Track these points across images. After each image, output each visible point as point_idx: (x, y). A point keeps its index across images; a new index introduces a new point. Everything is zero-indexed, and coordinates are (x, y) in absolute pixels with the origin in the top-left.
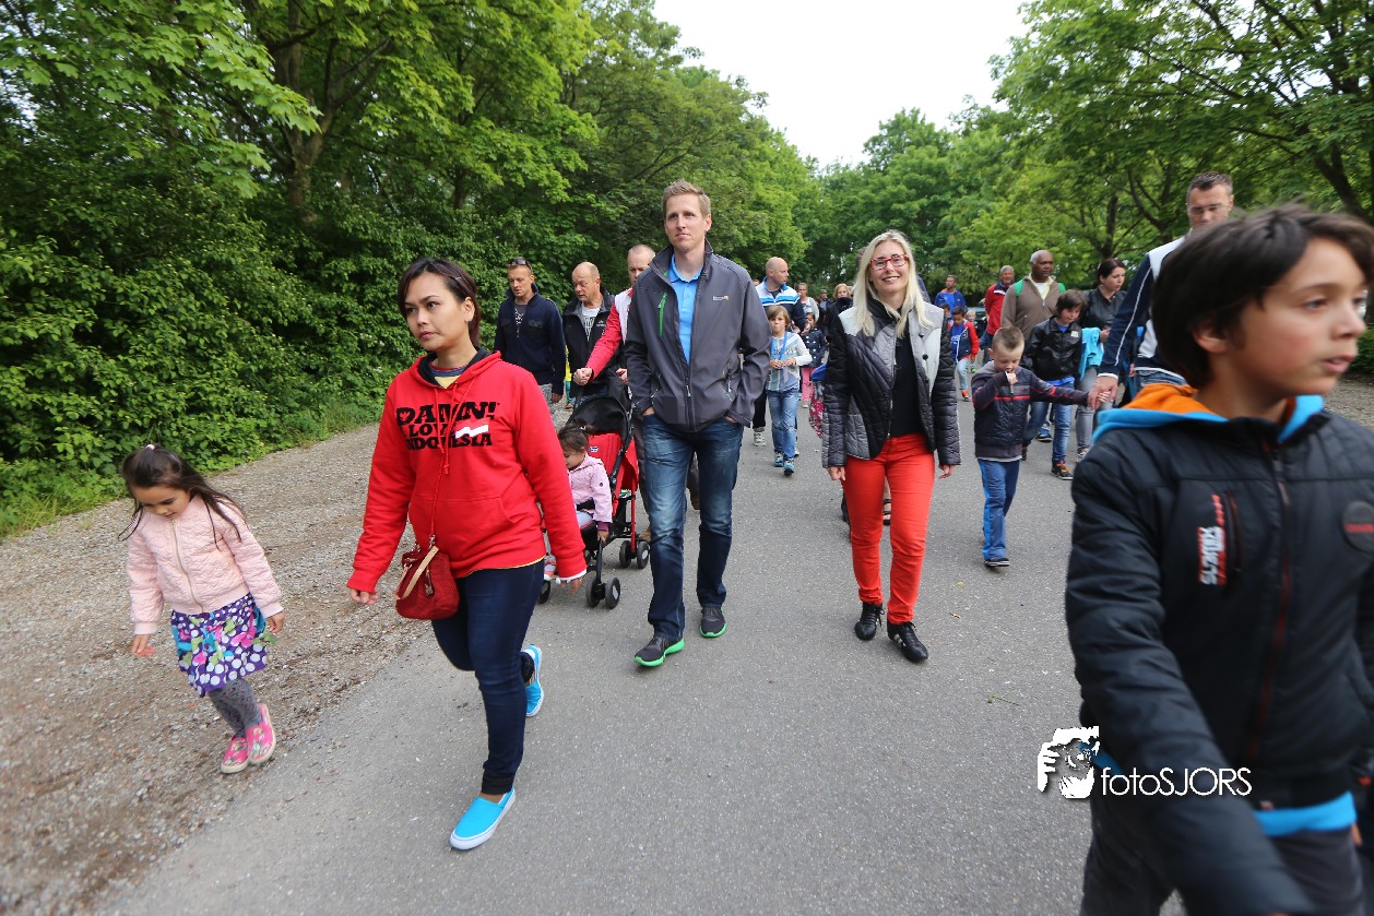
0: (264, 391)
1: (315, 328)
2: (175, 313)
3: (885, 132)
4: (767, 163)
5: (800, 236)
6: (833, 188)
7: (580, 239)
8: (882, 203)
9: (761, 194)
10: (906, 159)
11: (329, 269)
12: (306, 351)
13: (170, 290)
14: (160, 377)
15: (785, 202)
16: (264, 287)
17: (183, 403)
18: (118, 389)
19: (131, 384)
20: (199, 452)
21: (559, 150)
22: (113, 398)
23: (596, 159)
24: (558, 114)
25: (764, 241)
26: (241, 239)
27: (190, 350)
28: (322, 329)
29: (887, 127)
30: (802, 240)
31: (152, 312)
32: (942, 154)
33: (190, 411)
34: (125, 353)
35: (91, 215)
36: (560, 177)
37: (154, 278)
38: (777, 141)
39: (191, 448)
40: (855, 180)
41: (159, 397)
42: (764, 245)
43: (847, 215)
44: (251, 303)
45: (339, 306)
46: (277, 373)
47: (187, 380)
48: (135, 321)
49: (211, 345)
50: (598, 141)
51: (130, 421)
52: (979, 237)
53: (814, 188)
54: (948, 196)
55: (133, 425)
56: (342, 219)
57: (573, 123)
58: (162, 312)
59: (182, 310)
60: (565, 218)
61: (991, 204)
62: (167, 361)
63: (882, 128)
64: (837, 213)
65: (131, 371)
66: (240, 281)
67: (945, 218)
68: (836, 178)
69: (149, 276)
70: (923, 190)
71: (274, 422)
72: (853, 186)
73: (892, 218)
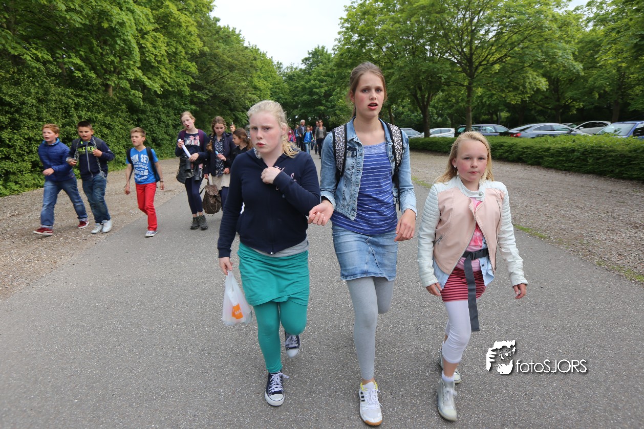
3: (311, 56)
6: (289, 79)
8: (309, 88)
9: (256, 84)
15: (266, 88)
21: (185, 76)
29: (311, 53)
38: (263, 57)
40: (299, 76)
43: (294, 92)
50: (197, 73)
53: (280, 79)
57: (190, 67)
63: (309, 54)
64: (291, 91)
68: (291, 74)
72: (298, 78)
73: (314, 95)
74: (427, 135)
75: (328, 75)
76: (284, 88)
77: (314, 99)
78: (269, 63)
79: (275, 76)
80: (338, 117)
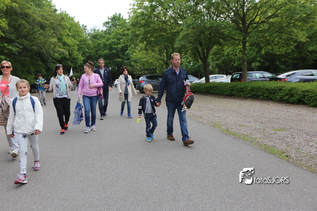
3: (110, 20)
5: (81, 56)
6: (93, 38)
8: (109, 45)
9: (66, 41)
10: (117, 31)
15: (74, 44)
25: (67, 57)
30: (82, 57)
38: (72, 20)
40: (101, 35)
42: (68, 58)
43: (98, 48)
53: (86, 38)
64: (95, 47)
67: (127, 52)
68: (94, 34)
72: (100, 38)
73: (113, 50)
74: (207, 80)
75: (124, 35)
76: (89, 45)
77: (113, 53)
78: (77, 25)
79: (81, 35)
80: (132, 67)
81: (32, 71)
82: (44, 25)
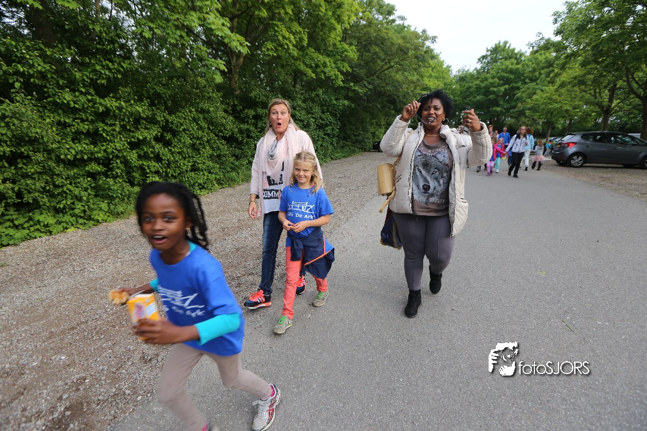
0: (218, 164)
1: (238, 139)
2: (188, 130)
3: (489, 53)
4: (430, 69)
6: (461, 80)
7: (346, 103)
8: (485, 87)
10: (499, 66)
11: (244, 113)
12: (234, 147)
13: (187, 121)
14: (182, 156)
16: (220, 120)
17: (190, 167)
18: (168, 160)
19: (172, 159)
20: (194, 187)
21: (339, 63)
22: (166, 164)
23: (355, 67)
24: (340, 46)
26: (213, 101)
27: (193, 146)
28: (240, 139)
29: (490, 50)
31: (181, 130)
32: (518, 64)
33: (191, 171)
34: (171, 146)
35: (161, 90)
36: (340, 75)
37: (182, 116)
38: (436, 58)
39: (192, 185)
40: (472, 76)
41: (182, 164)
43: (467, 93)
44: (215, 127)
45: (248, 129)
46: (223, 156)
47: (192, 158)
48: (174, 133)
49: (200, 144)
50: (356, 59)
51: (171, 173)
52: (536, 104)
53: (451, 80)
54: (520, 84)
55: (172, 175)
56: (251, 92)
57: (346, 51)
58: (184, 130)
59: (191, 129)
60: (340, 94)
61: (543, 88)
62: (185, 150)
63: (488, 51)
64: (462, 92)
65: (172, 153)
66: (212, 118)
67: (518, 95)
68: (462, 76)
69: (180, 115)
70: (507, 81)
71: (222, 177)
72: (471, 79)
73: (490, 95)
76: (455, 89)
77: (490, 99)
78: (441, 64)
79: (446, 77)
81: (382, 124)
82: (405, 50)
